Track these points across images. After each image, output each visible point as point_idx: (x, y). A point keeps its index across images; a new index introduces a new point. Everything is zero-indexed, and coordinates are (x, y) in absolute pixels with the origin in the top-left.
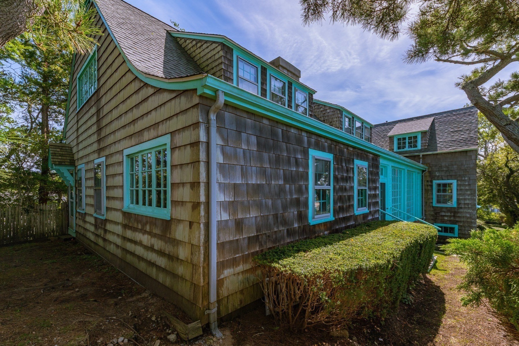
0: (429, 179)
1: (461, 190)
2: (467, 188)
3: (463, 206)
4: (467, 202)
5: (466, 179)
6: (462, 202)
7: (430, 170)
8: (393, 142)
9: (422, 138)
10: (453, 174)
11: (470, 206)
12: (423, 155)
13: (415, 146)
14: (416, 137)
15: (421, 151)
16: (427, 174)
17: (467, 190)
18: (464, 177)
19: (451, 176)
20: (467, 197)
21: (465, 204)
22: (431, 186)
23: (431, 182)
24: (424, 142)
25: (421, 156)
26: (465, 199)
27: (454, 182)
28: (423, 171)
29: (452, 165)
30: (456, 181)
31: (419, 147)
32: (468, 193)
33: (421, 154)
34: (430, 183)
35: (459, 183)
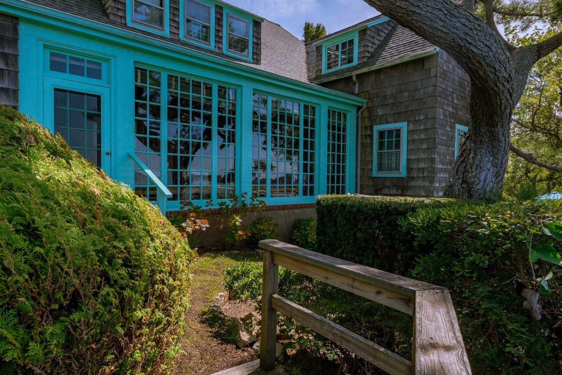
0: (367, 123)
1: (414, 141)
2: (423, 136)
3: (415, 175)
4: (422, 165)
5: (422, 117)
6: (415, 166)
7: (370, 105)
8: (321, 55)
9: (359, 42)
10: (403, 110)
11: (426, 174)
12: (358, 76)
13: (350, 60)
14: (351, 42)
15: (356, 68)
16: (366, 114)
17: (422, 141)
18: (419, 115)
19: (399, 113)
20: (422, 156)
21: (419, 169)
22: (371, 136)
23: (371, 128)
24: (362, 49)
25: (354, 78)
26: (419, 160)
27: (403, 126)
28: (359, 108)
29: (402, 92)
30: (406, 123)
31: (355, 62)
32: (424, 146)
33: (354, 73)
34: (369, 132)
35: (412, 127)
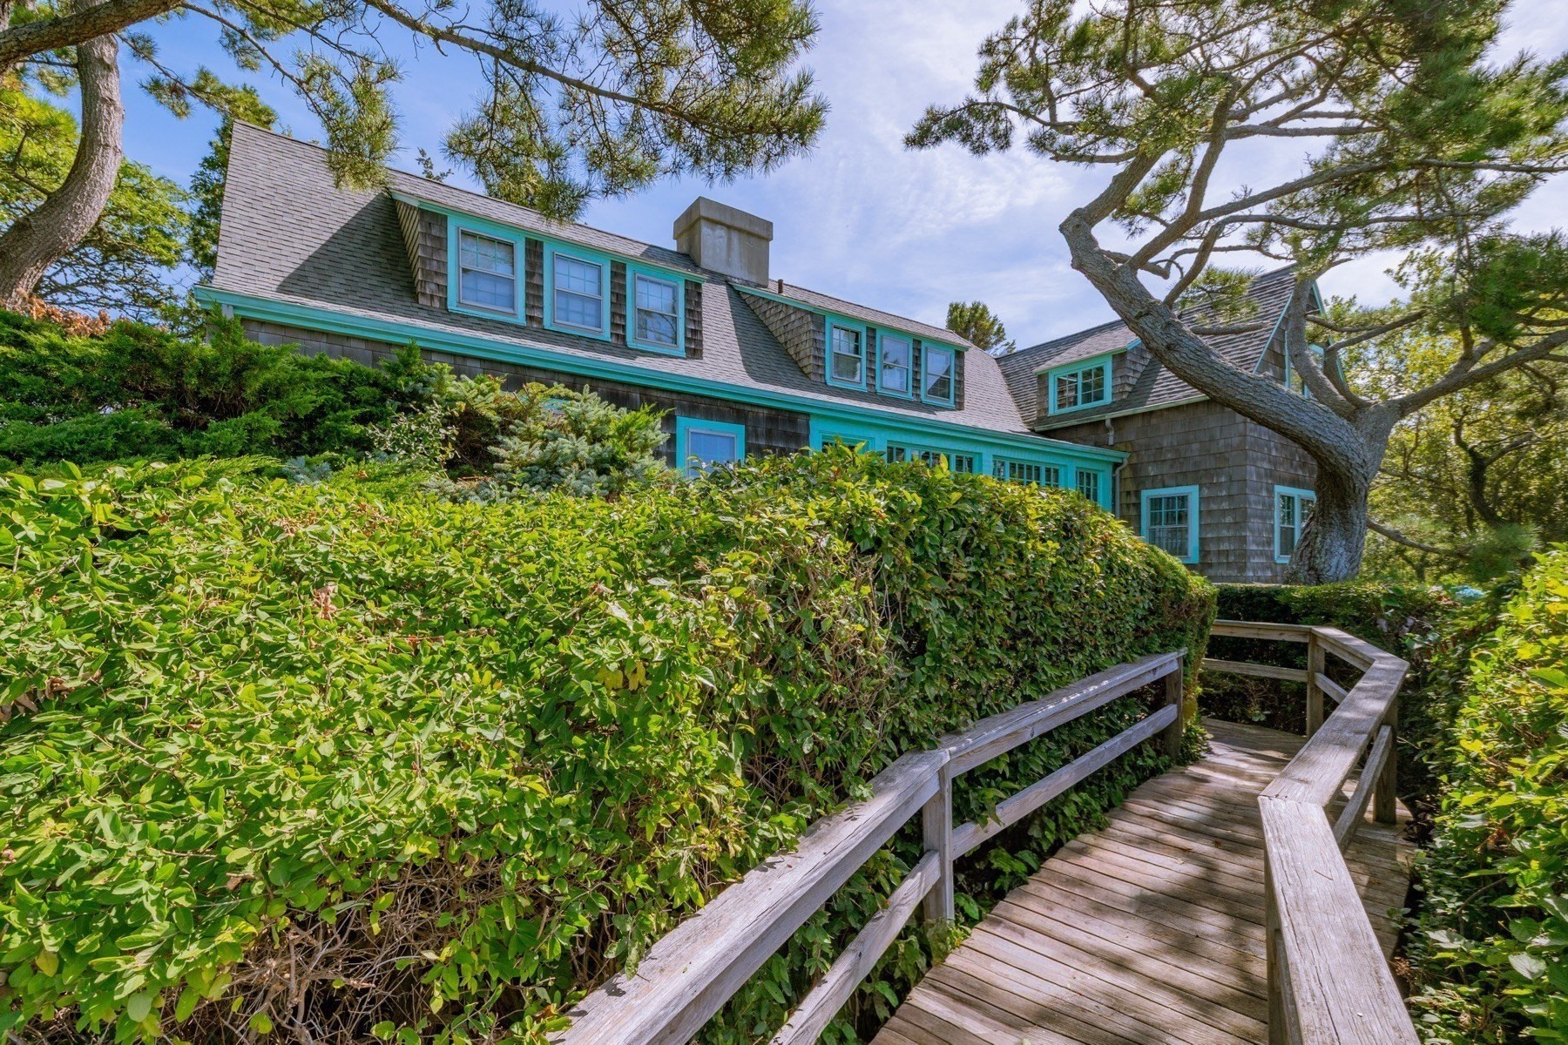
0: (1130, 486)
1: (1210, 512)
2: (1225, 505)
3: (1214, 560)
4: (1224, 546)
5: (1223, 479)
6: (1212, 547)
7: (1134, 461)
8: (1047, 388)
9: (1114, 371)
10: (1191, 468)
11: (1232, 559)
12: (1114, 420)
13: (1099, 397)
14: (1100, 370)
15: (1109, 409)
16: (1127, 474)
17: (1224, 512)
18: (1219, 475)
19: (1184, 473)
20: (1225, 533)
21: (1219, 553)
22: (1138, 506)
23: (1137, 494)
24: (1119, 381)
25: (1108, 423)
26: (1220, 540)
27: (1193, 492)
28: (1116, 465)
29: (1188, 443)
30: (1196, 487)
31: (1108, 399)
32: (1229, 519)
33: (1108, 416)
34: (1133, 500)
35: (1206, 492)
